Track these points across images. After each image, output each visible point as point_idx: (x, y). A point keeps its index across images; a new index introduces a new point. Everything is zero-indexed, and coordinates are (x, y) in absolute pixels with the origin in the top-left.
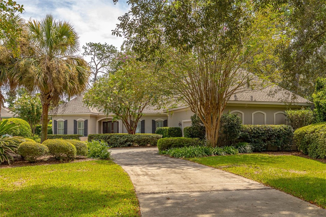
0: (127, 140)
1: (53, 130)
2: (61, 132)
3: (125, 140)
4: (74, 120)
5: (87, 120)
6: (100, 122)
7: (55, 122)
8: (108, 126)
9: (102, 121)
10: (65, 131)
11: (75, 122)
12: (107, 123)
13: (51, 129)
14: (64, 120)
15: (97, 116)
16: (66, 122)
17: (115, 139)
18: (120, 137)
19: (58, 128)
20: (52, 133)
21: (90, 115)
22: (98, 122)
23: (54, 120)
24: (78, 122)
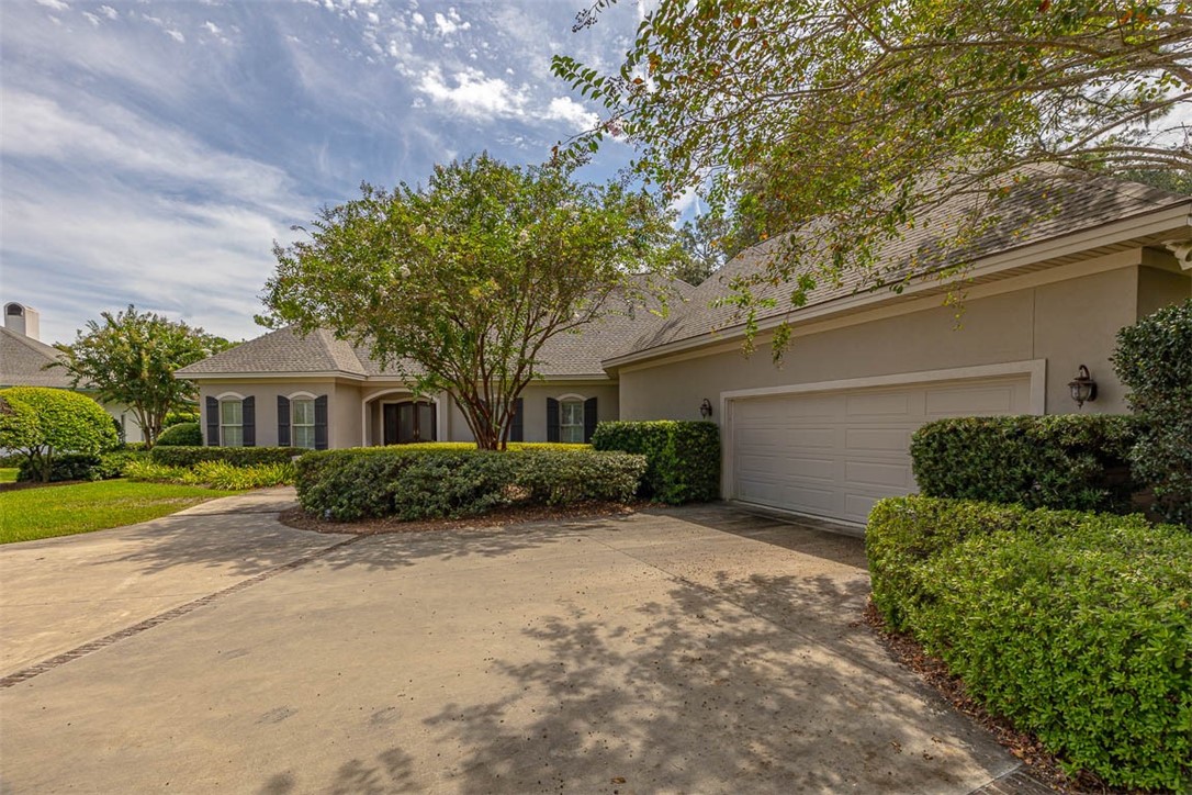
0: (485, 482)
1: (204, 430)
2: (232, 439)
3: (477, 483)
4: (280, 398)
5: (326, 397)
6: (374, 404)
7: (212, 403)
8: (402, 418)
9: (382, 403)
10: (249, 436)
11: (283, 404)
12: (398, 406)
13: (198, 427)
14: (243, 398)
15: (363, 385)
16: (249, 404)
17: (427, 477)
18: (448, 465)
19: (221, 425)
20: (199, 442)
21: (334, 381)
22: (367, 403)
23: (208, 398)
24: (291, 403)
